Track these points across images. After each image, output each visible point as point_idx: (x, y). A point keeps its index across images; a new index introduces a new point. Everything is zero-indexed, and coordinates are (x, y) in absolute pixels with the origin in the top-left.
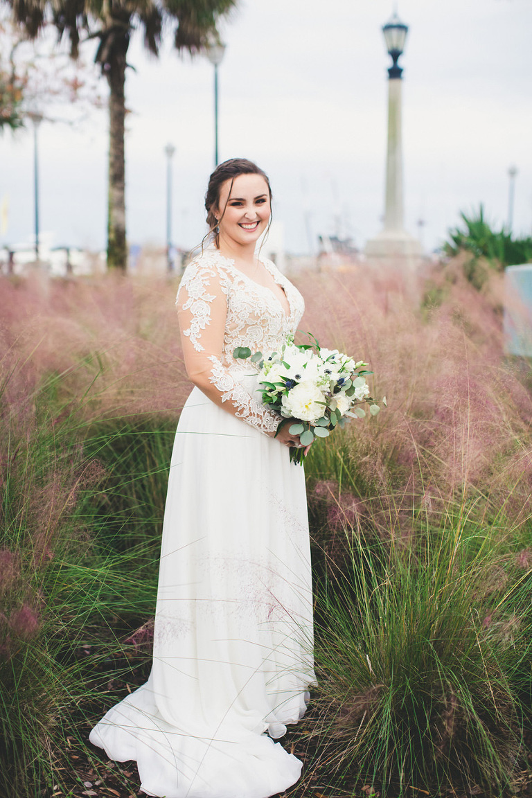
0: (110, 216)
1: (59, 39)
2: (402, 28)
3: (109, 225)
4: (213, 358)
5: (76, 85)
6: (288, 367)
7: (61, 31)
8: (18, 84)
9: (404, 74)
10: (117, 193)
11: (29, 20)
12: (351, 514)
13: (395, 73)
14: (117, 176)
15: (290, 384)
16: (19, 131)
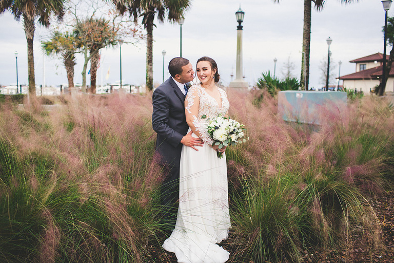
0: (147, 74)
1: (131, 16)
2: (243, 13)
3: (147, 76)
4: (194, 116)
5: (135, 31)
6: (217, 122)
7: (131, 13)
8: (115, 30)
9: (243, 28)
10: (150, 66)
11: (121, 9)
12: (241, 171)
13: (240, 28)
14: (150, 61)
15: (217, 128)
16: (115, 46)
